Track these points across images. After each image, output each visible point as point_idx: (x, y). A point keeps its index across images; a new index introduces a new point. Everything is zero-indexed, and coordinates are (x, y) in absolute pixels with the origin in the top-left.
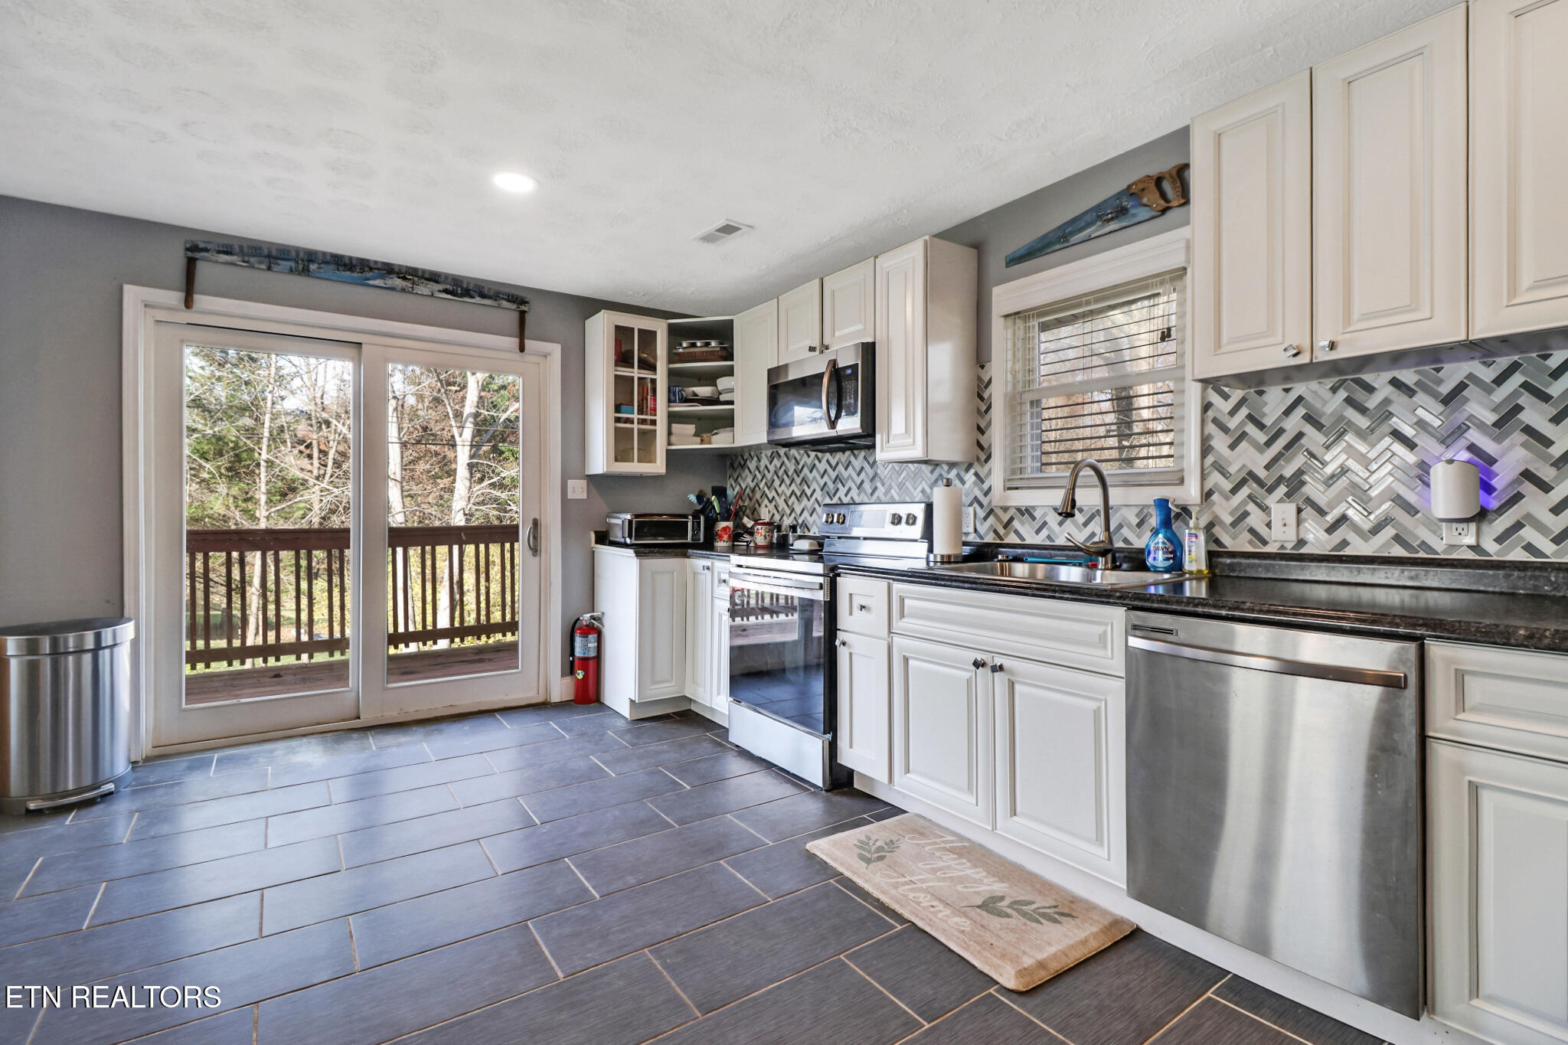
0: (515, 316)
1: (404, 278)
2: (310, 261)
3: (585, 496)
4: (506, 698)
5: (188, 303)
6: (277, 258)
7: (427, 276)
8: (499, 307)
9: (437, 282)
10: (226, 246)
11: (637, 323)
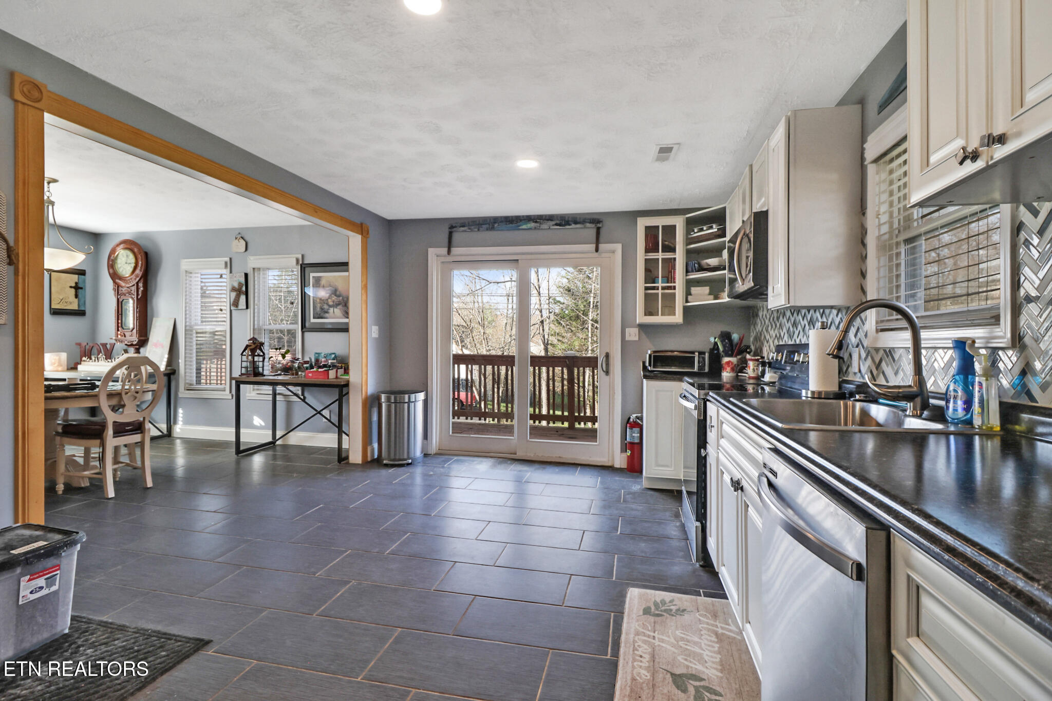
0: (593, 232)
1: (536, 222)
2: (495, 223)
3: (637, 338)
4: (591, 459)
5: (449, 252)
6: (482, 224)
7: (547, 218)
8: (585, 227)
9: (552, 220)
10: (462, 223)
11: (660, 222)
